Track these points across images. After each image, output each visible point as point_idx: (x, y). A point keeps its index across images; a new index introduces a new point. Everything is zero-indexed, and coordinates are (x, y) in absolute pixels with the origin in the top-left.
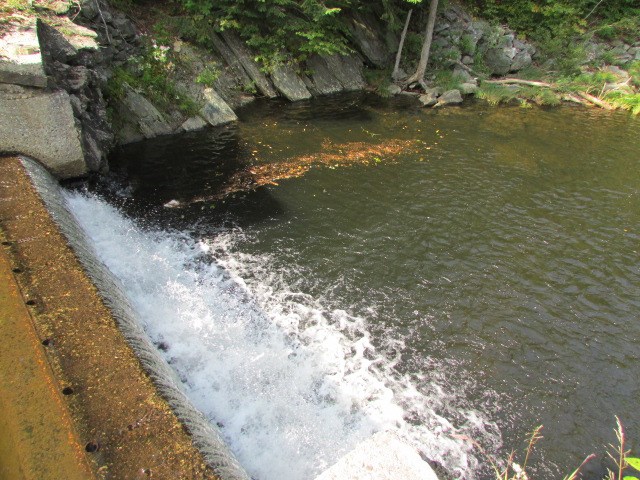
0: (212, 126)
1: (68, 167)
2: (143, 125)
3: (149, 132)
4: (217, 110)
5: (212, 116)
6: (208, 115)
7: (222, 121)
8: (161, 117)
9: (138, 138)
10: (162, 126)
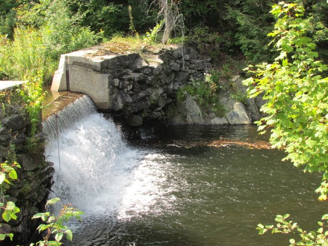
0: (230, 124)
1: (102, 104)
2: (189, 116)
3: (190, 120)
4: (237, 116)
5: (232, 118)
6: (230, 118)
7: (238, 122)
8: (201, 114)
9: (183, 123)
10: (200, 119)
